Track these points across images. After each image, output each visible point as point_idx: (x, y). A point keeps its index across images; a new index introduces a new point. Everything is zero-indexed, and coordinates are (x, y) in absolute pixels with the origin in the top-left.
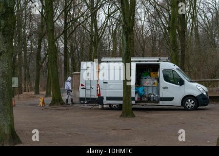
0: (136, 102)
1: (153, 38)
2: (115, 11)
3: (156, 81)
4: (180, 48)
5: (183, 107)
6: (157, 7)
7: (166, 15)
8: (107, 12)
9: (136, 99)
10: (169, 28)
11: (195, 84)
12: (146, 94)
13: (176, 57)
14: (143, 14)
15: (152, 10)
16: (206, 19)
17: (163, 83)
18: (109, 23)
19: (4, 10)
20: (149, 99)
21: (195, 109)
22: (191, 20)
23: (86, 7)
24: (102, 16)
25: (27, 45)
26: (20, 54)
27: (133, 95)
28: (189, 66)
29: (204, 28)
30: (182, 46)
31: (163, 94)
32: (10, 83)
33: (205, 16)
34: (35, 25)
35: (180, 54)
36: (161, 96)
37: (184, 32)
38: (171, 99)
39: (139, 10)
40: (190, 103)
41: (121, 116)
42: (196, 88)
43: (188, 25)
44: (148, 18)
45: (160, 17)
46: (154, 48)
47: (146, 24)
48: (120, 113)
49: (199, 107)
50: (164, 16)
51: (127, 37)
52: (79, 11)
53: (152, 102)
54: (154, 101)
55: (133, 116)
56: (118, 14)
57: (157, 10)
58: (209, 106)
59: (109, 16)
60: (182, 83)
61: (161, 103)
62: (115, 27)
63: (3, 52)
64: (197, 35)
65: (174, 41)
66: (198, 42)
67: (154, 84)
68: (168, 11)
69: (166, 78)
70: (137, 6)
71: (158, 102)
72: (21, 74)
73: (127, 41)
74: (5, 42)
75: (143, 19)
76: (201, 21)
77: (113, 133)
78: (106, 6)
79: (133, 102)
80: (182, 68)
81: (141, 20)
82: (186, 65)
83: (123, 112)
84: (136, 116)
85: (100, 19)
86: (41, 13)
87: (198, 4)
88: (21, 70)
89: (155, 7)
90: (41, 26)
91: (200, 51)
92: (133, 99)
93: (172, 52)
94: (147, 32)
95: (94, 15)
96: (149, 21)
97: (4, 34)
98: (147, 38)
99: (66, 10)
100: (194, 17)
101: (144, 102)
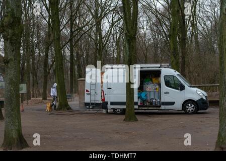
0: (139, 106)
1: (155, 46)
2: (118, 20)
3: (157, 87)
4: (180, 54)
5: (184, 111)
6: (159, 16)
7: (167, 23)
8: (111, 21)
9: (139, 104)
10: (170, 36)
11: (195, 89)
12: (149, 99)
13: (177, 64)
14: (145, 23)
15: (154, 19)
16: (205, 27)
17: (164, 88)
18: (112, 31)
19: (12, 20)
20: (151, 103)
21: (195, 113)
22: (191, 28)
23: (91, 16)
24: (106, 25)
25: (34, 52)
26: (28, 62)
27: (136, 100)
28: (190, 72)
29: (203, 36)
30: (182, 52)
31: (165, 98)
32: (17, 89)
33: (205, 24)
34: (43, 34)
35: (180, 60)
36: (162, 101)
37: (185, 39)
38: (172, 103)
39: (141, 19)
40: (190, 108)
41: (124, 120)
42: (196, 93)
43: (188, 33)
44: (150, 27)
45: (161, 25)
46: (156, 55)
47: (148, 32)
48: (123, 117)
49: (199, 111)
50: (165, 24)
51: (129, 45)
52: (85, 20)
53: (154, 107)
54: (156, 106)
55: (136, 120)
56: (122, 23)
57: (158, 19)
58: (208, 110)
59: (113, 25)
60: (182, 88)
61: (163, 107)
62: (118, 35)
63: (11, 59)
64: (197, 42)
65: (175, 49)
66: (198, 49)
67: (156, 89)
68: (169, 19)
69: (168, 84)
70: (139, 16)
71: (160, 107)
72: (29, 80)
73: (129, 48)
74: (13, 51)
75: (145, 28)
76: (201, 29)
77: (117, 136)
78: (110, 16)
79: (136, 107)
80: (183, 74)
81: (143, 28)
82: (186, 71)
83: (126, 117)
84: (139, 120)
85: (105, 27)
86: (48, 22)
87: (197, 13)
88: (29, 77)
89: (157, 16)
90: (48, 35)
91: (199, 57)
92: (136, 104)
93: (173, 59)
94: (149, 40)
95: (99, 24)
96: (151, 30)
97: (12, 43)
98: (149, 45)
99: (72, 20)
100: (194, 25)
101: (146, 106)
